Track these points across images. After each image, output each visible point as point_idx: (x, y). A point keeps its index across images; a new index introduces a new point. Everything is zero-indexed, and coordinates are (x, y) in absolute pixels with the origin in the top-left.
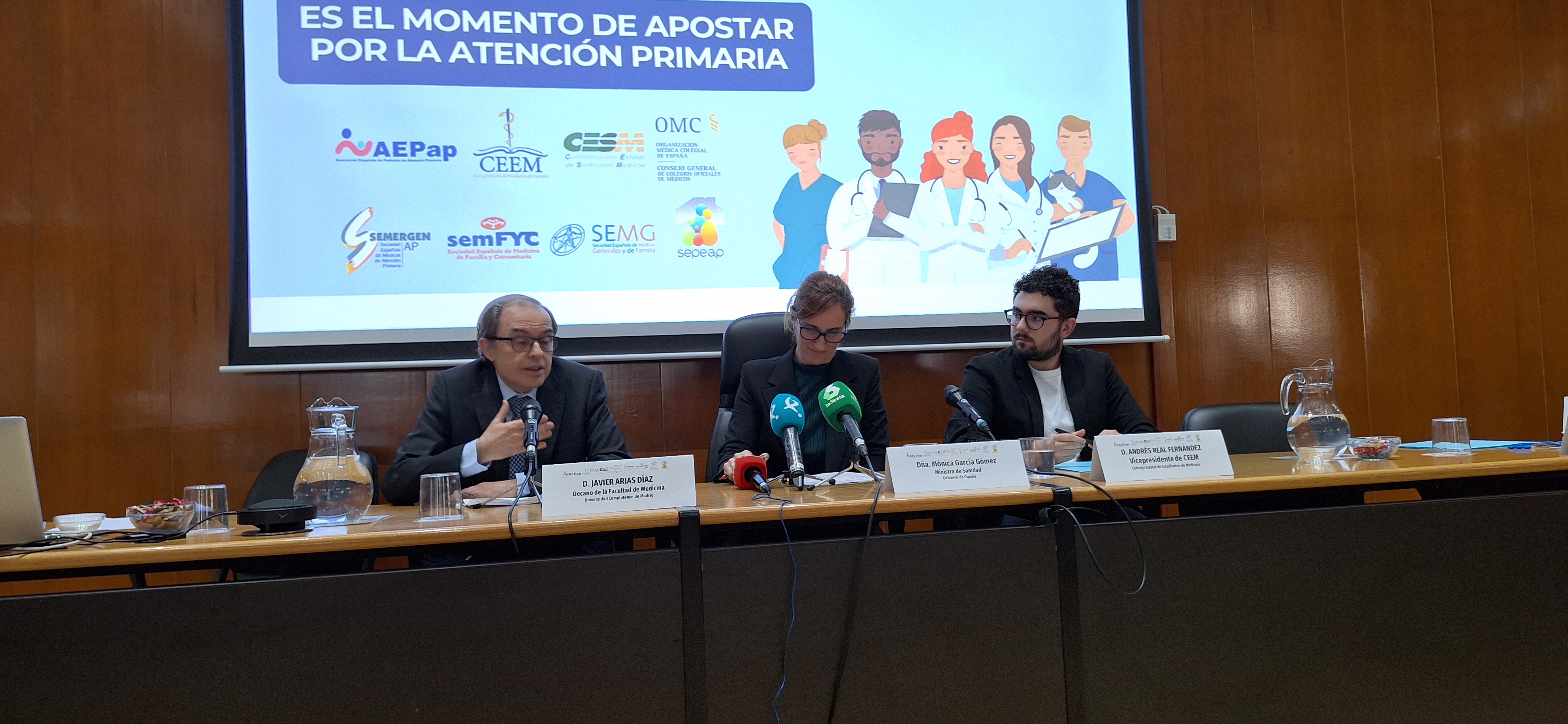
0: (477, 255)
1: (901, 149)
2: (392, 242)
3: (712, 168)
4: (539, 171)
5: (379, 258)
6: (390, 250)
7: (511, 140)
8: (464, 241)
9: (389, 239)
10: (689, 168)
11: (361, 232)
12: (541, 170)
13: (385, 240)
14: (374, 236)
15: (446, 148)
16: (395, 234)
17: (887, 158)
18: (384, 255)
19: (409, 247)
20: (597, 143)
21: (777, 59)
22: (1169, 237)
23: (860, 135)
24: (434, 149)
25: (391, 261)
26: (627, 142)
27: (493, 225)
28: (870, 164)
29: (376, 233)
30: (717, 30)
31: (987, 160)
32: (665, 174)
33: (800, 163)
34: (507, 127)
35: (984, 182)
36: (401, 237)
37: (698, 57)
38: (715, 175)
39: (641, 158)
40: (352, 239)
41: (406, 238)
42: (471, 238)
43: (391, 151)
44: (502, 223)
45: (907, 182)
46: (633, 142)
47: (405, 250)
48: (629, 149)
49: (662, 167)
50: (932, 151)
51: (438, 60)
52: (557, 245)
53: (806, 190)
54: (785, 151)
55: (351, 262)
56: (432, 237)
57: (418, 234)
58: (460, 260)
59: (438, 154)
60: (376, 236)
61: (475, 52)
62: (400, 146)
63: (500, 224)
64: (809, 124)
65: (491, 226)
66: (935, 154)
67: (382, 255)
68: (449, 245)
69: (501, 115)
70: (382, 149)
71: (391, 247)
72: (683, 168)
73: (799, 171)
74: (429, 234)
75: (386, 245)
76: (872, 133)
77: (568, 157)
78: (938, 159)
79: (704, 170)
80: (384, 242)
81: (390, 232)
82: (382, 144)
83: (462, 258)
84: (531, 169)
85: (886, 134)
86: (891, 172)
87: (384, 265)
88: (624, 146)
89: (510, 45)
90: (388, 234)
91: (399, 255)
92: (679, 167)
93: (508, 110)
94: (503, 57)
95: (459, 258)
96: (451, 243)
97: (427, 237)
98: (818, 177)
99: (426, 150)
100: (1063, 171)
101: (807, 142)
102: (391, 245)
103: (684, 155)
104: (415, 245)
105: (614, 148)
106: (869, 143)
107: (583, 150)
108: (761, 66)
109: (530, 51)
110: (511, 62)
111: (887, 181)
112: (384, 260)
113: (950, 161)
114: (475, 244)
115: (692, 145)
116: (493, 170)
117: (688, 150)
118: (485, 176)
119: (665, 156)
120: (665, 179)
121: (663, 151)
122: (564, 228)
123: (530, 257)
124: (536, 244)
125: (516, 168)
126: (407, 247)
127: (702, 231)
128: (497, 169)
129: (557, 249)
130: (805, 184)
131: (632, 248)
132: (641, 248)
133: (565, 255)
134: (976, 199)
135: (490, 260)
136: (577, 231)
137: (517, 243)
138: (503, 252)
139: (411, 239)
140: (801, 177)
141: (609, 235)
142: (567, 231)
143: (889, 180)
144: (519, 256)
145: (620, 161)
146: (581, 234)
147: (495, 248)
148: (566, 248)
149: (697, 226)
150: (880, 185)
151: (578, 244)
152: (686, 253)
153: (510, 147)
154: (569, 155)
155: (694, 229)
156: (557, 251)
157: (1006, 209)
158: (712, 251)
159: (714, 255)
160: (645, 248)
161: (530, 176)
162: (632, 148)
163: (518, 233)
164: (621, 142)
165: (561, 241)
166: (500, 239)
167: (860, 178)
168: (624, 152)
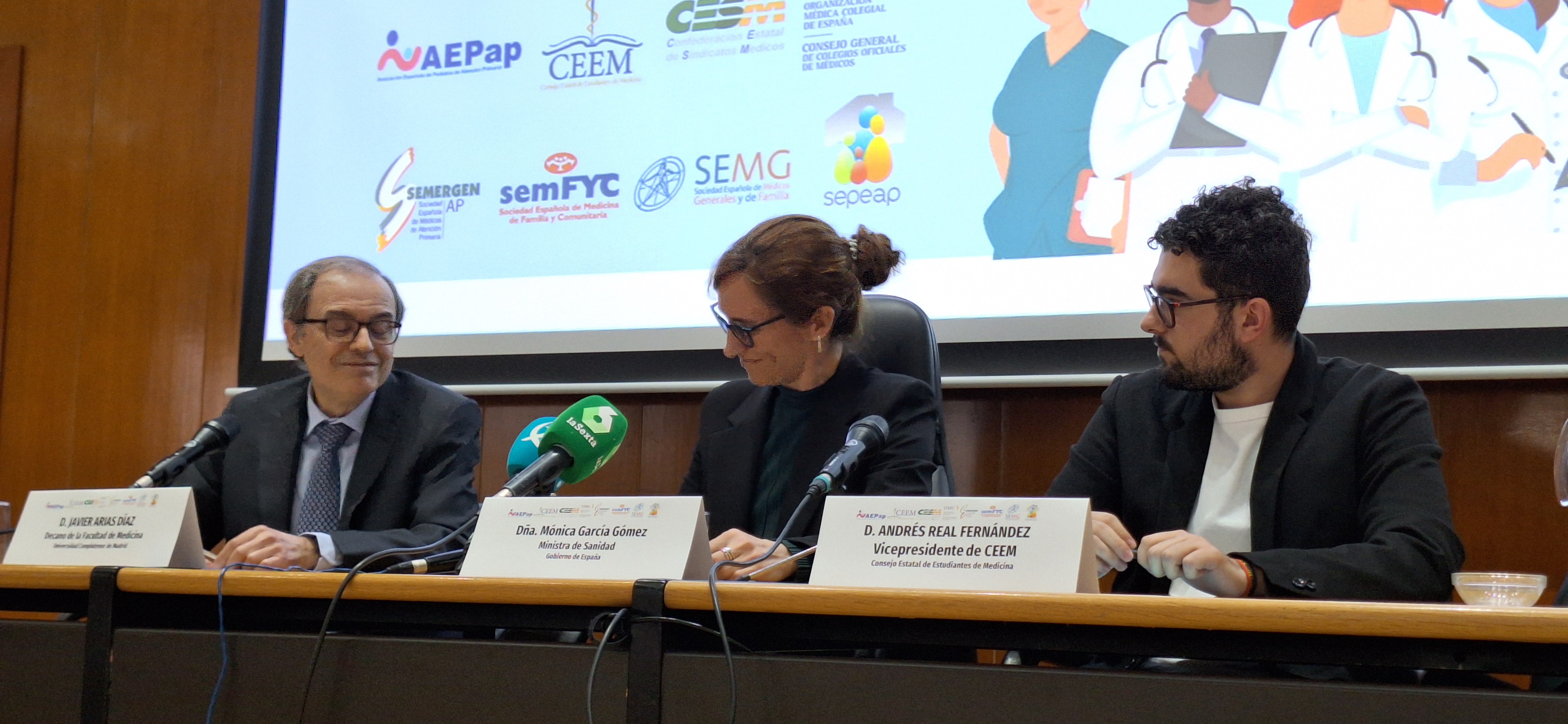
0: (537, 215)
2: (433, 200)
3: (892, 38)
4: (628, 70)
5: (416, 226)
6: (430, 213)
7: (595, 26)
8: (521, 193)
9: (430, 196)
10: (854, 43)
11: (398, 187)
12: (631, 68)
13: (424, 197)
14: (413, 193)
15: (508, 48)
16: (438, 188)
18: (423, 221)
19: (455, 207)
20: (715, 15)
24: (494, 50)
25: (430, 228)
27: (561, 165)
29: (415, 187)
32: (814, 57)
33: (1046, 13)
34: (590, 4)
35: (1436, 14)
36: (444, 192)
39: (779, 33)
40: (387, 199)
42: (531, 188)
43: (443, 60)
45: (1261, 31)
47: (448, 211)
48: (762, 20)
49: (810, 46)
52: (644, 194)
53: (1059, 64)
55: (384, 233)
57: (465, 187)
58: (514, 223)
59: (498, 58)
60: (415, 192)
62: (454, 51)
63: (569, 164)
65: (558, 167)
67: (420, 220)
68: (503, 201)
71: (431, 208)
72: (843, 44)
73: (1045, 28)
74: (478, 185)
75: (425, 205)
77: (671, 43)
79: (878, 44)
80: (424, 201)
81: (432, 185)
82: (432, 51)
83: (517, 219)
84: (618, 68)
86: (1227, 13)
87: (421, 236)
88: (755, 15)
90: (429, 188)
91: (439, 220)
92: (838, 42)
95: (511, 219)
96: (504, 198)
97: (476, 190)
98: (1083, 34)
99: (485, 53)
102: (431, 204)
103: (847, 21)
104: (460, 202)
105: (739, 20)
107: (693, 30)
111: (1219, 32)
112: (422, 229)
114: (535, 198)
116: (566, 76)
117: (854, 11)
118: (555, 87)
119: (816, 25)
120: (814, 66)
121: (814, 18)
122: (656, 164)
123: (605, 216)
124: (615, 193)
125: (597, 69)
126: (451, 206)
127: (866, 156)
128: (571, 74)
129: (643, 200)
130: (1055, 53)
131: (753, 192)
132: (767, 192)
133: (654, 209)
134: (1414, 54)
135: (552, 222)
136: (675, 169)
137: (590, 194)
138: (571, 208)
139: (456, 195)
140: (1048, 40)
141: (720, 172)
142: (660, 168)
143: (1222, 29)
144: (590, 215)
145: (746, 42)
146: (679, 173)
147: (560, 202)
148: (656, 198)
149: (859, 148)
150: (1202, 42)
151: (673, 191)
152: (836, 198)
153: (592, 35)
154: (672, 40)
155: (854, 152)
156: (643, 204)
157: (1485, 70)
158: (880, 192)
159: (883, 200)
160: (774, 191)
161: (615, 81)
162: (766, 17)
163: (591, 178)
164: (750, 9)
165: (650, 187)
166: (568, 188)
167: (1164, 31)
168: (754, 25)
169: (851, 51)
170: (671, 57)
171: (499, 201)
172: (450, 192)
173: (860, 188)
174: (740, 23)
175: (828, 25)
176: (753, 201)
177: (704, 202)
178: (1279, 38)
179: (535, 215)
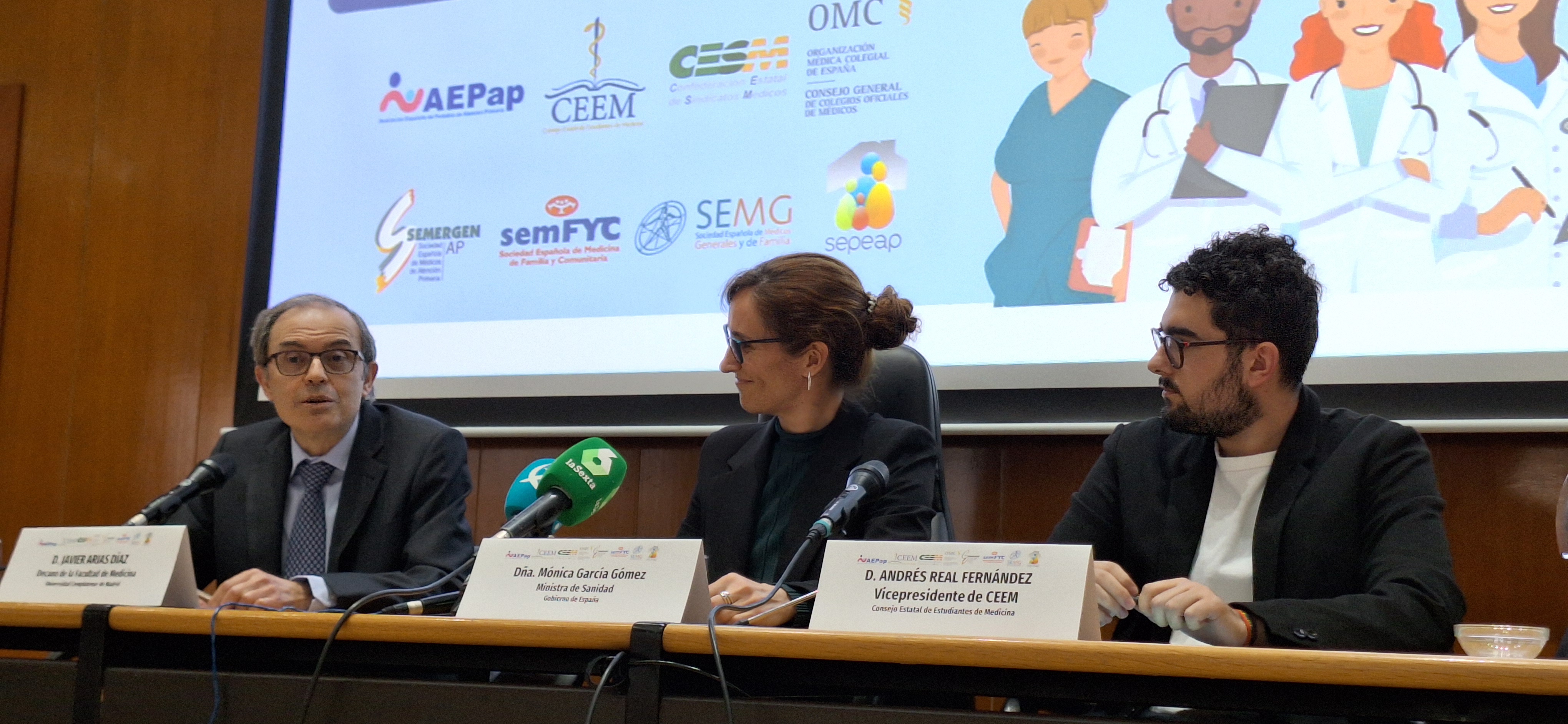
0: (537, 256)
1: (1254, 16)
2: (433, 242)
3: (895, 86)
4: (630, 114)
6: (430, 254)
7: (598, 69)
8: (522, 236)
9: (430, 238)
10: (857, 90)
11: (398, 228)
12: (633, 112)
13: (424, 238)
14: (412, 233)
15: (511, 91)
16: (438, 230)
17: (1225, 36)
18: (422, 262)
19: (456, 249)
20: (718, 61)
24: (496, 93)
25: (429, 270)
26: (763, 54)
27: (561, 208)
29: (416, 228)
31: (1445, 19)
32: (817, 104)
33: (1053, 62)
34: (593, 50)
35: (1437, 67)
36: (444, 234)
38: (900, 99)
39: (782, 79)
40: (387, 240)
42: (532, 231)
43: (445, 102)
44: (573, 205)
45: (1263, 82)
46: (772, 53)
47: (447, 252)
48: (765, 66)
49: (812, 91)
50: (1320, 12)
52: (645, 238)
53: (1059, 112)
54: (1027, 40)
55: (383, 274)
56: (482, 232)
57: (465, 228)
58: (514, 265)
59: (501, 101)
60: (415, 234)
62: (457, 93)
63: (570, 207)
65: (558, 210)
66: (1326, 18)
67: (420, 261)
68: (503, 244)
69: (588, 29)
70: (434, 99)
71: (431, 250)
72: (847, 91)
73: (1049, 78)
74: (479, 227)
75: (425, 247)
77: (675, 88)
78: (1334, 28)
79: (881, 92)
80: (424, 242)
81: (433, 226)
82: (435, 92)
83: (517, 261)
84: (621, 112)
86: (1231, 65)
87: (420, 278)
88: (758, 61)
90: (430, 230)
91: (439, 261)
92: (841, 89)
93: (598, 21)
95: (511, 261)
96: (505, 240)
97: (476, 232)
98: (1086, 84)
99: (487, 96)
101: (1068, 20)
102: (431, 246)
103: (851, 68)
104: (461, 244)
105: (741, 66)
106: (1189, 11)
107: (696, 75)
111: (1221, 84)
112: (420, 270)
113: (1360, 30)
114: (536, 240)
115: (865, 47)
116: (568, 120)
117: (857, 58)
118: (557, 131)
119: (819, 71)
120: (817, 112)
121: (817, 64)
122: (658, 208)
123: (605, 259)
124: (616, 237)
125: (600, 113)
126: (451, 248)
127: (868, 202)
128: (573, 117)
129: (644, 243)
130: (1057, 102)
131: (754, 238)
132: (769, 237)
133: (655, 253)
134: (1415, 107)
135: (553, 264)
136: (675, 213)
137: (591, 237)
138: (571, 252)
139: (458, 236)
140: (1051, 90)
141: (722, 217)
142: (662, 212)
143: (1222, 80)
144: (591, 258)
145: (749, 88)
146: (680, 217)
147: (561, 245)
148: (657, 242)
149: (860, 194)
150: (1204, 93)
151: (675, 235)
152: (838, 244)
153: (595, 79)
154: (675, 85)
155: (855, 198)
156: (644, 247)
157: (1485, 124)
158: (881, 239)
159: (885, 246)
160: (775, 236)
161: (617, 125)
162: (769, 63)
163: (592, 221)
164: (754, 55)
165: (652, 231)
166: (569, 230)
167: (1165, 82)
168: (757, 71)
169: (854, 98)
170: (675, 102)
171: (499, 243)
172: (451, 234)
173: (861, 234)
174: (743, 69)
175: (831, 71)
176: (755, 246)
177: (705, 247)
178: (1280, 91)
179: (535, 257)
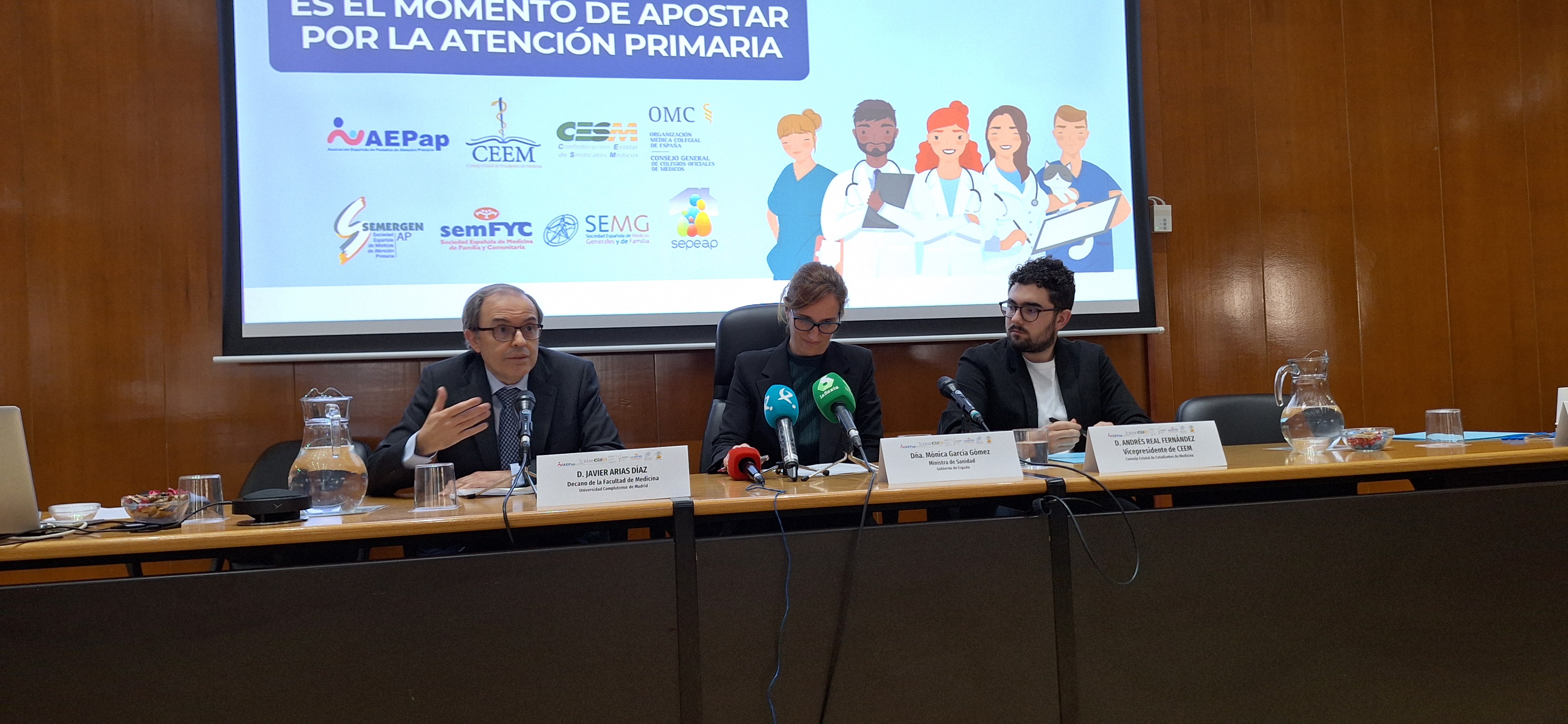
0: (471, 245)
1: (896, 140)
2: (385, 232)
3: (706, 158)
4: (532, 160)
5: (371, 249)
6: (383, 241)
7: (504, 130)
8: (457, 231)
9: (382, 229)
10: (683, 159)
11: (353, 222)
12: (534, 159)
13: (377, 230)
14: (367, 226)
15: (438, 137)
16: (388, 224)
17: (882, 148)
18: (377, 246)
19: (402, 238)
20: (590, 133)
21: (772, 47)
22: (1165, 228)
23: (855, 125)
24: (426, 138)
25: (384, 251)
26: (621, 132)
27: (487, 215)
28: (865, 154)
29: (369, 223)
30: (711, 18)
31: (983, 150)
32: (658, 164)
33: (795, 153)
34: (499, 116)
35: (980, 172)
36: (394, 227)
37: (692, 45)
38: (709, 165)
39: (634, 148)
40: (345, 229)
41: (399, 228)
42: (464, 228)
43: (383, 141)
44: (495, 214)
45: (902, 173)
46: (627, 132)
47: (398, 240)
48: (623, 139)
49: (655, 157)
50: (927, 141)
51: (430, 47)
52: (550, 236)
53: (801, 180)
54: (780, 140)
55: (344, 252)
56: (424, 228)
57: (411, 224)
58: (454, 250)
59: (431, 144)
60: (369, 226)
61: (467, 40)
62: (392, 135)
63: (493, 215)
64: (804, 113)
65: (484, 216)
66: (930, 144)
67: (375, 245)
68: (442, 235)
69: (494, 104)
70: (373, 140)
71: (384, 238)
72: (676, 158)
73: (794, 161)
74: (422, 224)
75: (379, 235)
76: (867, 122)
77: (561, 146)
78: (933, 149)
79: (698, 161)
80: (377, 232)
81: (383, 222)
82: (373, 133)
83: (455, 248)
84: (524, 159)
85: (882, 123)
86: (886, 162)
87: (377, 256)
88: (618, 136)
89: (503, 33)
90: (381, 224)
91: (392, 246)
92: (673, 157)
93: (500, 99)
94: (496, 45)
95: (452, 248)
96: (444, 233)
97: (420, 227)
98: (814, 166)
99: (419, 140)
100: (1059, 161)
101: (802, 132)
102: (384, 235)
103: (678, 145)
104: (408, 235)
105: (607, 138)
106: (864, 132)
107: (577, 140)
108: (755, 55)
109: (523, 40)
110: (504, 50)
111: (882, 172)
112: (377, 251)
113: (945, 151)
114: (469, 234)
115: (686, 134)
116: (485, 160)
117: (681, 140)
118: (477, 166)
119: (659, 146)
120: (660, 169)
121: (656, 141)
122: (559, 218)
123: (523, 248)
124: (529, 235)
125: (509, 157)
126: (399, 237)
127: (696, 222)
128: (489, 159)
129: (550, 239)
130: (799, 174)
131: (626, 239)
132: (636, 239)
133: (558, 245)
134: (971, 190)
135: (483, 250)
136: (571, 222)
137: (510, 234)
138: (497, 242)
139: (405, 229)
140: (795, 167)
141: (603, 225)
142: (561, 221)
143: (883, 170)
144: (512, 247)
145: (613, 151)
146: (574, 224)
147: (488, 238)
148: (559, 238)
149: (690, 216)
150: (875, 176)
151: (571, 235)
152: (679, 244)
153: (503, 136)
155: (686, 218)
156: (550, 242)
157: (1001, 200)
158: (706, 242)
159: (708, 246)
160: (639, 238)
161: (523, 166)
162: (628, 137)
163: (511, 224)
164: (615, 132)
165: (555, 232)
166: (493, 229)
167: (855, 168)
168: (618, 141)
169: (682, 162)
171: (439, 235)
174: (608, 140)
175: (666, 146)
176: (626, 244)
177: (593, 243)
179: (468, 247)
